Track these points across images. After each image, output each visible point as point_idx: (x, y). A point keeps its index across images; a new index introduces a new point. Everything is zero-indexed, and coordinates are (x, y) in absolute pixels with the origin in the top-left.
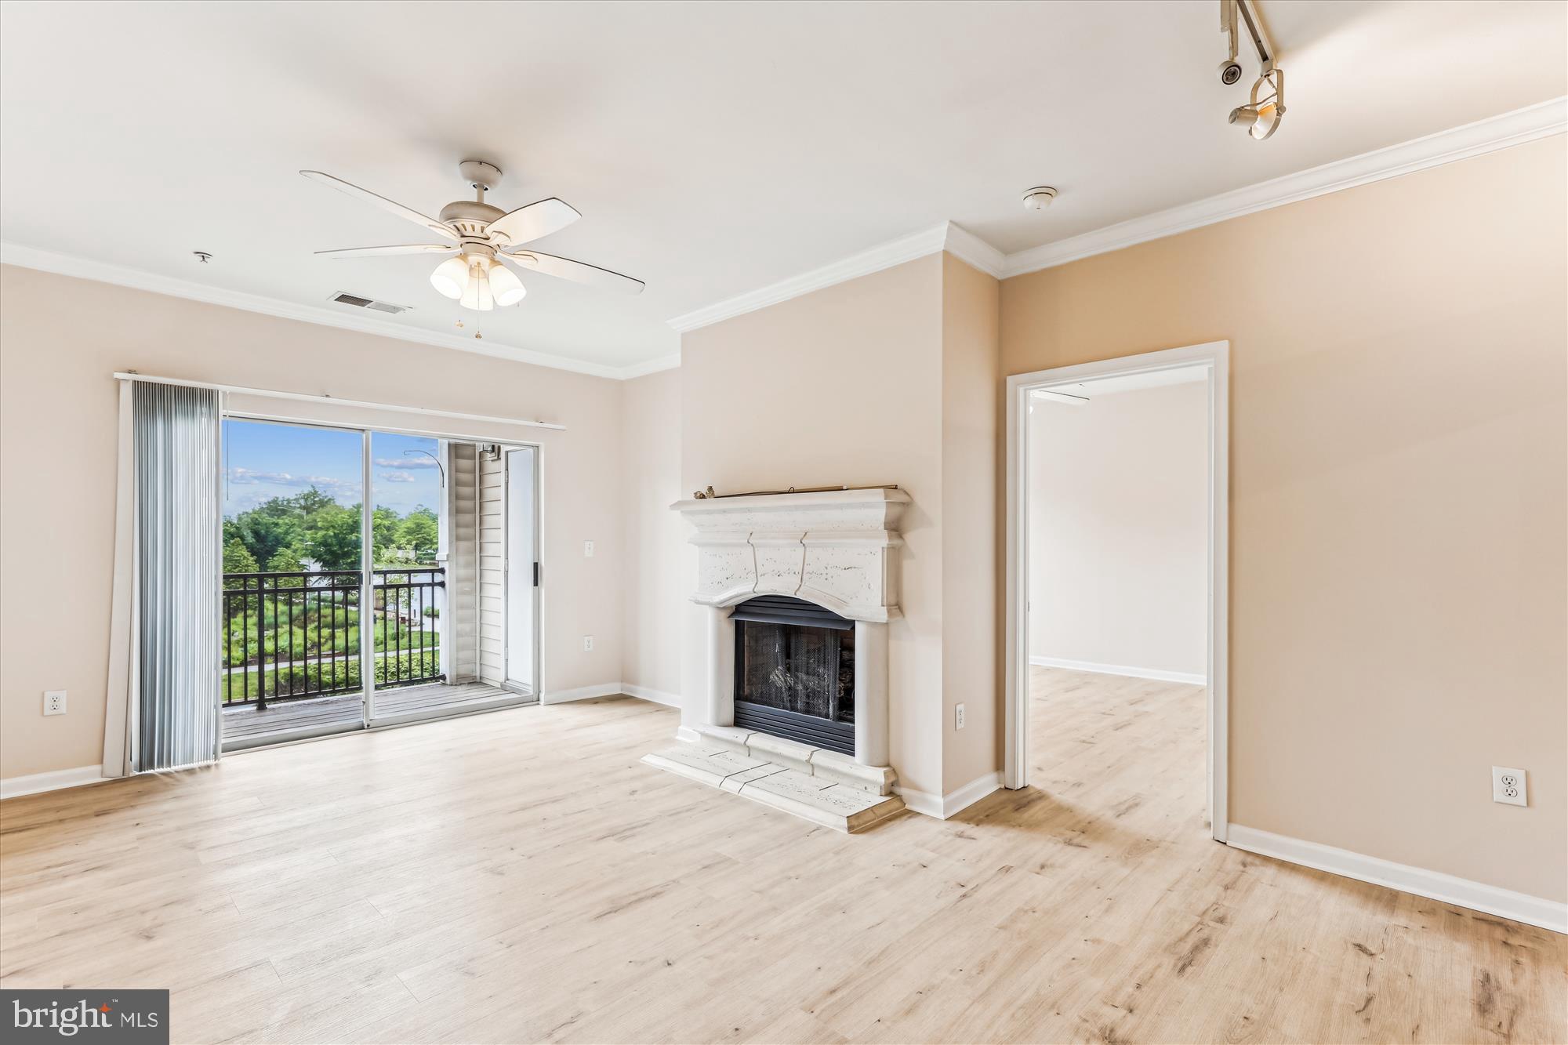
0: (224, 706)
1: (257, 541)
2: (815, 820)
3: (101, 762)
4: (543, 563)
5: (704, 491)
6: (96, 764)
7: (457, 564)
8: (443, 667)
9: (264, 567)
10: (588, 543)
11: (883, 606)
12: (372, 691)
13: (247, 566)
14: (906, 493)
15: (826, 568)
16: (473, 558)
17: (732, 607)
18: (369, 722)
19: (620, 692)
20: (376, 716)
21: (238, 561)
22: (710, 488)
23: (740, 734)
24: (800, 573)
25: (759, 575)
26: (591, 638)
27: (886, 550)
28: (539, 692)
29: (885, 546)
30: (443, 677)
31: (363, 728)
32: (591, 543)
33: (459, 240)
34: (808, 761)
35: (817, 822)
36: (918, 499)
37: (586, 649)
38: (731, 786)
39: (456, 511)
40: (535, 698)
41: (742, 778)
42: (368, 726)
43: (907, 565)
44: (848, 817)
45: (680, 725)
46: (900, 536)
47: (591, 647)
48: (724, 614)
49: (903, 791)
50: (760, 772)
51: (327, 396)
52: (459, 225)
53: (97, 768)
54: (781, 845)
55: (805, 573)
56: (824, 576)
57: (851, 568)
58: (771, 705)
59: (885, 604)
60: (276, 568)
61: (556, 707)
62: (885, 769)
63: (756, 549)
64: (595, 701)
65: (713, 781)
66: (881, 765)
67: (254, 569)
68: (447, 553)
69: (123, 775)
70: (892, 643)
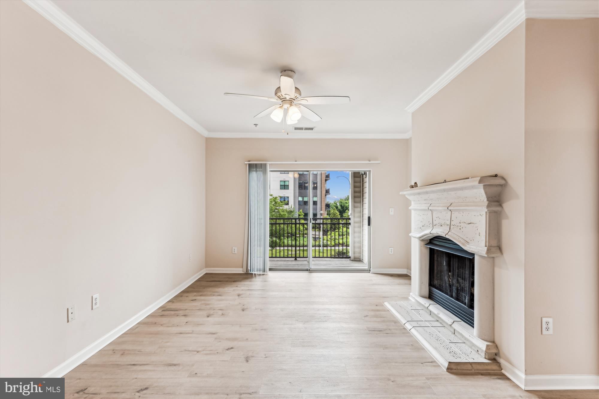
0: (270, 257)
1: (341, 208)
2: (434, 357)
3: (243, 268)
4: (371, 217)
5: (413, 184)
6: (241, 268)
7: (354, 217)
8: (350, 254)
9: (342, 216)
10: (392, 209)
11: (486, 246)
12: (311, 259)
13: (337, 216)
14: (503, 178)
15: (460, 223)
16: (360, 214)
17: (427, 240)
18: (310, 269)
19: (406, 273)
20: (312, 267)
21: (335, 214)
22: (416, 183)
23: (426, 302)
24: (449, 225)
25: (434, 225)
26: (392, 248)
27: (488, 213)
28: (370, 268)
29: (486, 211)
30: (350, 257)
31: (308, 270)
32: (393, 209)
33: (280, 101)
34: (451, 325)
35: (435, 359)
36: (511, 182)
37: (390, 253)
38: (408, 326)
39: (354, 197)
40: (369, 270)
41: (415, 324)
42: (309, 270)
43: (505, 223)
44: (449, 362)
45: (411, 292)
46: (501, 205)
47: (393, 252)
48: (423, 243)
49: (502, 361)
50: (428, 324)
51: (296, 161)
52: (278, 96)
53: (241, 269)
54: (404, 363)
55: (451, 225)
56: (459, 227)
57: (471, 223)
58: (443, 292)
59: (487, 246)
60: (345, 217)
61: (375, 274)
62: (488, 343)
63: (433, 212)
64: (392, 275)
65: (403, 321)
66: (488, 340)
67: (339, 217)
68: (351, 212)
69: (246, 272)
70: (496, 269)
